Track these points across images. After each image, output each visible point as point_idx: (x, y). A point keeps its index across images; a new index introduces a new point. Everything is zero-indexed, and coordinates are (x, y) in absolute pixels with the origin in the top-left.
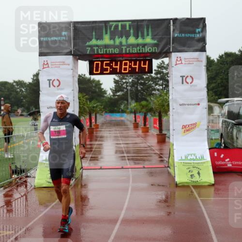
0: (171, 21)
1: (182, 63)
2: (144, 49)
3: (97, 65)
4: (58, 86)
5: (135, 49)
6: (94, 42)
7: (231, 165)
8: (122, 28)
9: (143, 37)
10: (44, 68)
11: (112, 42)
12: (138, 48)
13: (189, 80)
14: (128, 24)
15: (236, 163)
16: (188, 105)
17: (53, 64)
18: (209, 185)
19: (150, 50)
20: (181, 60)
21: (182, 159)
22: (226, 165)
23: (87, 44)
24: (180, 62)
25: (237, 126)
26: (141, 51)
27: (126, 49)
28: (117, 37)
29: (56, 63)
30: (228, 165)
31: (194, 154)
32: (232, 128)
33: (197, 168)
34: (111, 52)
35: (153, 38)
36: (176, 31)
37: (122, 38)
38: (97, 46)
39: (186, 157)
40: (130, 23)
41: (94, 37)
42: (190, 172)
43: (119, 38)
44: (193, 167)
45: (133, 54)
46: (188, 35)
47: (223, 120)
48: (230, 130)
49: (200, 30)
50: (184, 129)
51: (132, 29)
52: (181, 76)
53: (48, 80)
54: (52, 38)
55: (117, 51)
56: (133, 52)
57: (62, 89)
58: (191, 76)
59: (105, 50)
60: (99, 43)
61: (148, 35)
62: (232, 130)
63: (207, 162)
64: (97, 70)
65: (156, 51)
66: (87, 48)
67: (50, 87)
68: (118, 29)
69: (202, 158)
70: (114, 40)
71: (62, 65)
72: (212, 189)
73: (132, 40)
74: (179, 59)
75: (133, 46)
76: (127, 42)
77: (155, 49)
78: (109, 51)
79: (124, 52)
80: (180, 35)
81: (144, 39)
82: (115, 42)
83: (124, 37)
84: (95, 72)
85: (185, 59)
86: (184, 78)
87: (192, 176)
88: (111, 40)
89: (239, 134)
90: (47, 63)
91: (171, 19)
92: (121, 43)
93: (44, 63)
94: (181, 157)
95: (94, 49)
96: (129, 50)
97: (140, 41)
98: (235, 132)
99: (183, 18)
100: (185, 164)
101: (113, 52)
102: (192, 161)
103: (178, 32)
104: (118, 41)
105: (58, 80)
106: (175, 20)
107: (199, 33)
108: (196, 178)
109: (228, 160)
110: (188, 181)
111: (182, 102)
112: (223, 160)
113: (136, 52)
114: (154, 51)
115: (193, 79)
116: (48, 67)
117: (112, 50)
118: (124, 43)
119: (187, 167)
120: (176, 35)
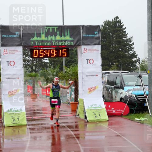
0: (81, 27)
1: (87, 52)
2: (65, 43)
3: (36, 52)
4: (13, 65)
5: (60, 43)
6: (35, 38)
7: (115, 112)
8: (52, 30)
9: (65, 36)
10: (4, 54)
11: (46, 39)
12: (62, 42)
13: (91, 62)
14: (56, 28)
15: (117, 110)
16: (91, 76)
17: (10, 51)
18: (106, 121)
19: (69, 44)
20: (86, 50)
21: (89, 108)
22: (112, 112)
23: (31, 40)
24: (86, 51)
25: (115, 89)
26: (64, 44)
27: (55, 43)
28: (49, 36)
29: (12, 51)
30: (113, 112)
31: (96, 105)
32: (112, 90)
33: (98, 112)
34: (46, 45)
35: (70, 37)
36: (84, 33)
37: (52, 36)
38: (37, 41)
39: (91, 107)
40: (57, 27)
41: (35, 35)
42: (94, 114)
43: (50, 36)
44: (96, 112)
45: (59, 46)
46: (90, 35)
47: (104, 86)
48: (110, 92)
49: (97, 32)
50: (89, 90)
51: (58, 31)
52: (87, 59)
53: (7, 61)
54: (9, 36)
55: (49, 44)
56: (59, 45)
57: (16, 67)
58: (92, 60)
59: (42, 43)
60: (39, 39)
61: (67, 35)
62: (112, 92)
63: (103, 108)
64: (36, 55)
65: (73, 44)
66: (31, 42)
67: (8, 65)
68: (50, 31)
69: (101, 106)
70: (47, 37)
71: (16, 52)
72: (107, 123)
73: (58, 38)
74: (85, 49)
75: (59, 41)
76: (55, 39)
77: (72, 43)
78: (45, 44)
79: (54, 44)
80: (86, 36)
81: (65, 37)
82: (48, 39)
83: (53, 36)
84: (34, 56)
85: (89, 49)
86: (88, 60)
87: (96, 116)
88: (46, 37)
89: (116, 94)
90: (7, 51)
91: (81, 26)
92: (52, 39)
93: (4, 51)
94: (89, 107)
95: (36, 43)
96: (57, 44)
97: (63, 38)
98: (114, 93)
99: (88, 26)
100: (91, 110)
101: (47, 45)
102: (95, 109)
103: (85, 34)
104: (50, 38)
105: (13, 61)
106: (83, 26)
107: (97, 34)
108: (98, 118)
109: (113, 109)
110: (94, 119)
111: (88, 74)
112: (110, 109)
113: (61, 45)
114: (71, 44)
115: (93, 61)
116: (7, 53)
117: (46, 44)
118: (54, 39)
119: (93, 112)
120: (84, 35)
